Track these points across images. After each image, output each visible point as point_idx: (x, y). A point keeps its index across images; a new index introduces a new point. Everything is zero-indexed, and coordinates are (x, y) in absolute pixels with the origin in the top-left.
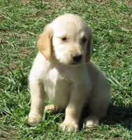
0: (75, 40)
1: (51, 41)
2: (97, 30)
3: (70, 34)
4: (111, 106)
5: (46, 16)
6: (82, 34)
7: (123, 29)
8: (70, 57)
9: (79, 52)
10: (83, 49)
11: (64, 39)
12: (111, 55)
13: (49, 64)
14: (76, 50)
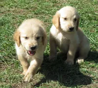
0: (71, 19)
1: (59, 19)
2: (83, 14)
3: (68, 17)
4: (90, 52)
5: (58, 7)
6: (75, 17)
7: (96, 13)
8: (68, 28)
9: (73, 26)
10: (74, 24)
11: (65, 19)
12: (90, 26)
13: (58, 30)
14: (71, 25)
